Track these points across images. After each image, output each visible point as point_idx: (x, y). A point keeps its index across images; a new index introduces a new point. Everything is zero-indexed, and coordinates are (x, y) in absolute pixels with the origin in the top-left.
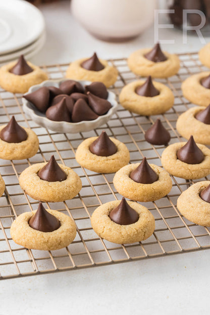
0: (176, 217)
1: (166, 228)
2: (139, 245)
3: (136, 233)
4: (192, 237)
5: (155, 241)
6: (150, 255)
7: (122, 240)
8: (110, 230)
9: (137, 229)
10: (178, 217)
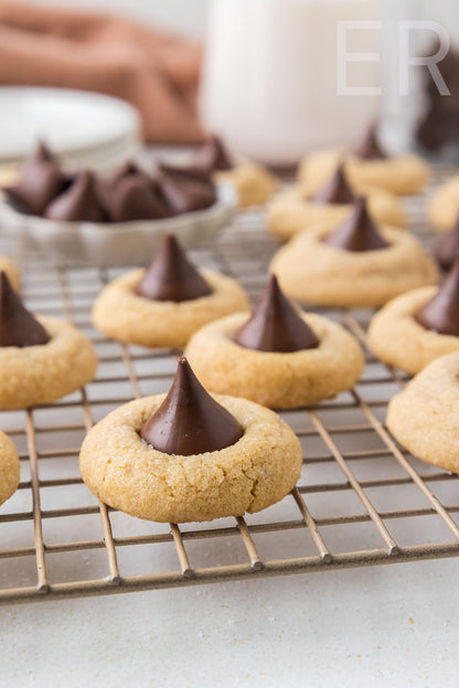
0: (382, 455)
1: (344, 481)
2: (235, 530)
3: (221, 480)
4: (433, 511)
5: (298, 516)
6: (269, 563)
7: (165, 506)
8: (128, 469)
9: (227, 466)
10: (391, 455)
